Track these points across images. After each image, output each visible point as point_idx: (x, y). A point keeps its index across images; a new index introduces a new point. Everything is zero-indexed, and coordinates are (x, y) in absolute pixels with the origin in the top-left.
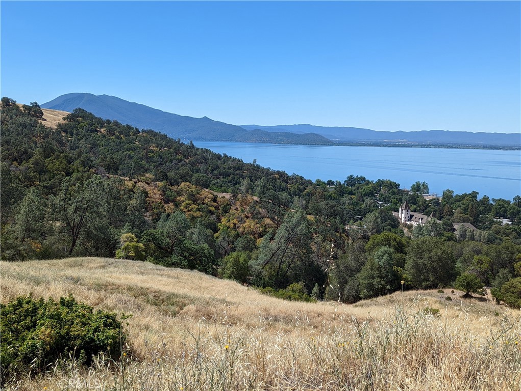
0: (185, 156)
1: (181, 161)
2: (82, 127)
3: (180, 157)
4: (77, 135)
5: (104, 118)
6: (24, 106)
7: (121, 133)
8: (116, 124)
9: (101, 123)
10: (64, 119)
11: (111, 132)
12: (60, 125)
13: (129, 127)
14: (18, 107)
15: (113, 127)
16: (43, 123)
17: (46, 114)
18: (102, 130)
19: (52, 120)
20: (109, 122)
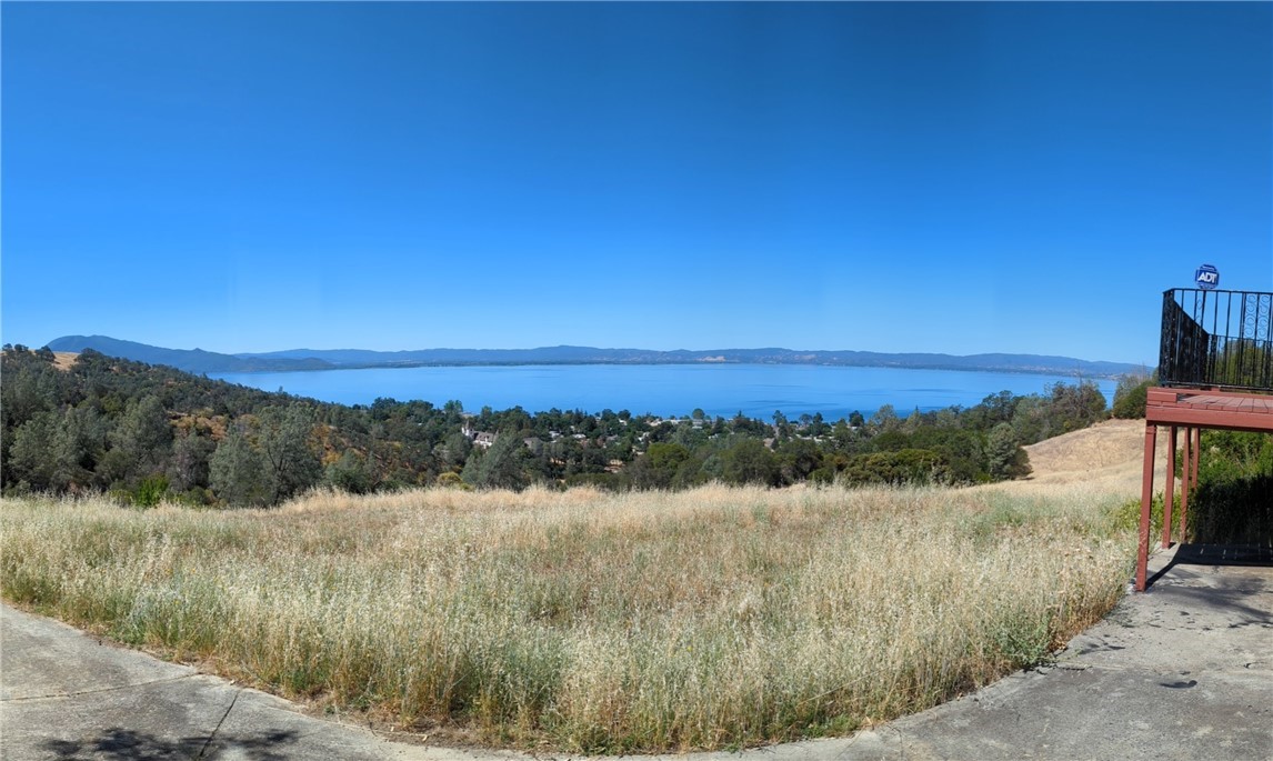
0: (206, 388)
1: (202, 394)
2: (95, 367)
3: (200, 389)
4: (91, 375)
5: (113, 357)
6: (36, 351)
7: (133, 369)
8: (126, 361)
9: (113, 361)
10: (75, 360)
11: (124, 369)
12: (72, 367)
13: (139, 363)
14: (30, 353)
15: (125, 365)
16: (57, 366)
17: (59, 357)
18: (114, 368)
19: (65, 361)
20: (118, 359)
